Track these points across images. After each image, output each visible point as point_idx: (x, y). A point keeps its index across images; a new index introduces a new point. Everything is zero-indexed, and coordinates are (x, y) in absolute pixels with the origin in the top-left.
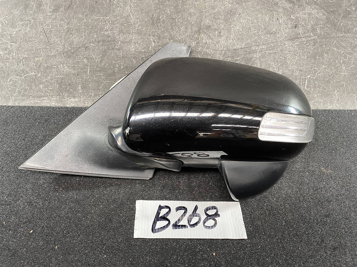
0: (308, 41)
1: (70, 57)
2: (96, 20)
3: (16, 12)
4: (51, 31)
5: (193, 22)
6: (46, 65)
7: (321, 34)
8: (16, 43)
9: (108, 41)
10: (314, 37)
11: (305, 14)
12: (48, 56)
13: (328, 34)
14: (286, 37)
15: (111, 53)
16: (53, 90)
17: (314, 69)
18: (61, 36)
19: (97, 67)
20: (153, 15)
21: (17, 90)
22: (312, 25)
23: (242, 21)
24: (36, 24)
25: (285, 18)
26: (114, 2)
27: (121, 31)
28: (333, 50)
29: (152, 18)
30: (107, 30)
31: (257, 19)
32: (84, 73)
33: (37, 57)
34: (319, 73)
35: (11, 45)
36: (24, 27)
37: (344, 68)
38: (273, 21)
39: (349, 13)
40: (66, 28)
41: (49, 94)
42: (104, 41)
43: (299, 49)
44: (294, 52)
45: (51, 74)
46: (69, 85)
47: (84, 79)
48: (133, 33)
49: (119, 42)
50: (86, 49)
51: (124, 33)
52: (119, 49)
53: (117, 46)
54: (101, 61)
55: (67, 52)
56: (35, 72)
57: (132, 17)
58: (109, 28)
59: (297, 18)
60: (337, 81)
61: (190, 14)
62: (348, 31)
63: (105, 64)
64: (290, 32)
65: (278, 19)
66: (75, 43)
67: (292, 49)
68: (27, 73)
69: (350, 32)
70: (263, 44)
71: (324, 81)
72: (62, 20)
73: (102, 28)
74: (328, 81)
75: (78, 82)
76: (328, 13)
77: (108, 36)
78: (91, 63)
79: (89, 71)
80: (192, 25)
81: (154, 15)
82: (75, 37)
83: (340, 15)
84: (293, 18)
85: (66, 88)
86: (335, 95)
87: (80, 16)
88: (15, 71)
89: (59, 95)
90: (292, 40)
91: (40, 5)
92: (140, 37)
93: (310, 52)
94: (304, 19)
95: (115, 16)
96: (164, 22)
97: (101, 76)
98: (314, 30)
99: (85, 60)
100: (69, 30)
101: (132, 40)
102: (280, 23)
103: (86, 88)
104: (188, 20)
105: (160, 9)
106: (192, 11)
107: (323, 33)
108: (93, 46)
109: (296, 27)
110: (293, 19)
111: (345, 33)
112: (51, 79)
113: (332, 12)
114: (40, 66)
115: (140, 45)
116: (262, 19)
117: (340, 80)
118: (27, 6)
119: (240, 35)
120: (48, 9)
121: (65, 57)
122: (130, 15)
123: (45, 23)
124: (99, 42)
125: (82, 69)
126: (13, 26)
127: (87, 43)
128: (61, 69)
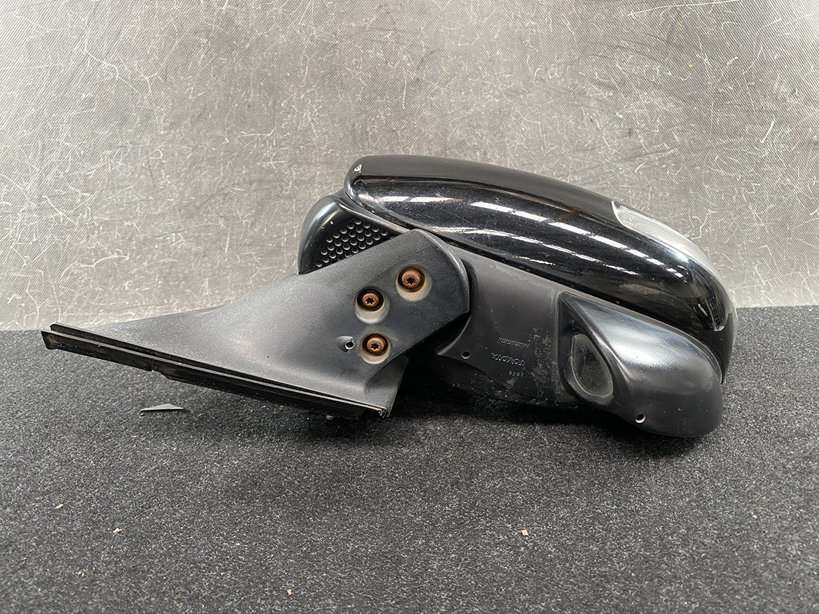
0: (662, 160)
1: (191, 217)
2: (248, 139)
3: (103, 133)
4: (161, 165)
5: (431, 136)
6: (142, 236)
7: (683, 142)
8: (92, 192)
9: (269, 182)
10: (672, 151)
11: (641, 108)
12: (149, 216)
13: (699, 143)
14: (616, 154)
15: (275, 205)
16: (150, 292)
17: (693, 219)
18: (179, 174)
19: (245, 236)
20: (354, 125)
21: (77, 295)
22: (660, 128)
23: (523, 129)
24: (136, 153)
25: (605, 118)
26: (282, 105)
27: (294, 161)
28: (717, 174)
29: (353, 132)
30: (267, 159)
31: (552, 124)
32: (218, 251)
33: (127, 220)
34: (705, 227)
35: (83, 198)
36: (112, 161)
37: (754, 213)
38: (583, 124)
39: (725, 97)
40: (191, 158)
41: (141, 303)
42: (260, 181)
43: (649, 178)
44: (641, 185)
45: (150, 256)
46: (185, 278)
47: (216, 264)
48: (316, 162)
49: (291, 183)
50: (224, 199)
51: (300, 165)
52: (289, 198)
53: (287, 191)
54: (253, 224)
55: (186, 206)
56: (119, 253)
57: (314, 131)
58: (271, 155)
59: (628, 116)
60: (751, 244)
61: (424, 121)
62: (735, 133)
63: (261, 230)
64: (622, 145)
65: (591, 120)
66: (204, 187)
67: (635, 178)
68: (104, 255)
69: (741, 135)
70: (574, 173)
71: (721, 244)
72: (184, 142)
73: (258, 155)
74: (731, 245)
75: (203, 271)
76: (683, 101)
77: (270, 171)
78: (232, 229)
79: (227, 246)
80: (429, 142)
81: (357, 125)
82: (205, 175)
83: (707, 102)
84: (621, 116)
85: (177, 286)
86: (756, 276)
87: (219, 133)
88: (81, 252)
89: (162, 304)
90: (630, 159)
91: (148, 118)
92: (330, 171)
93: (672, 182)
94: (642, 117)
95: (283, 131)
96: (374, 138)
97: (251, 256)
98: (667, 137)
99: (221, 222)
100: (195, 161)
101: (314, 177)
102: (598, 129)
103: (219, 284)
104: (420, 131)
105: (365, 112)
106: (426, 113)
107: (686, 141)
108: (238, 191)
109: (630, 133)
110: (622, 119)
111: (731, 137)
112: (149, 267)
113: (692, 98)
114: (130, 239)
115: (330, 188)
116: (562, 124)
117: (755, 240)
118: (124, 121)
119: (524, 156)
120: (160, 122)
121: (182, 217)
122: (310, 128)
123: (153, 149)
124: (251, 183)
125: (214, 243)
126: (93, 158)
127: (227, 187)
128: (172, 243)
